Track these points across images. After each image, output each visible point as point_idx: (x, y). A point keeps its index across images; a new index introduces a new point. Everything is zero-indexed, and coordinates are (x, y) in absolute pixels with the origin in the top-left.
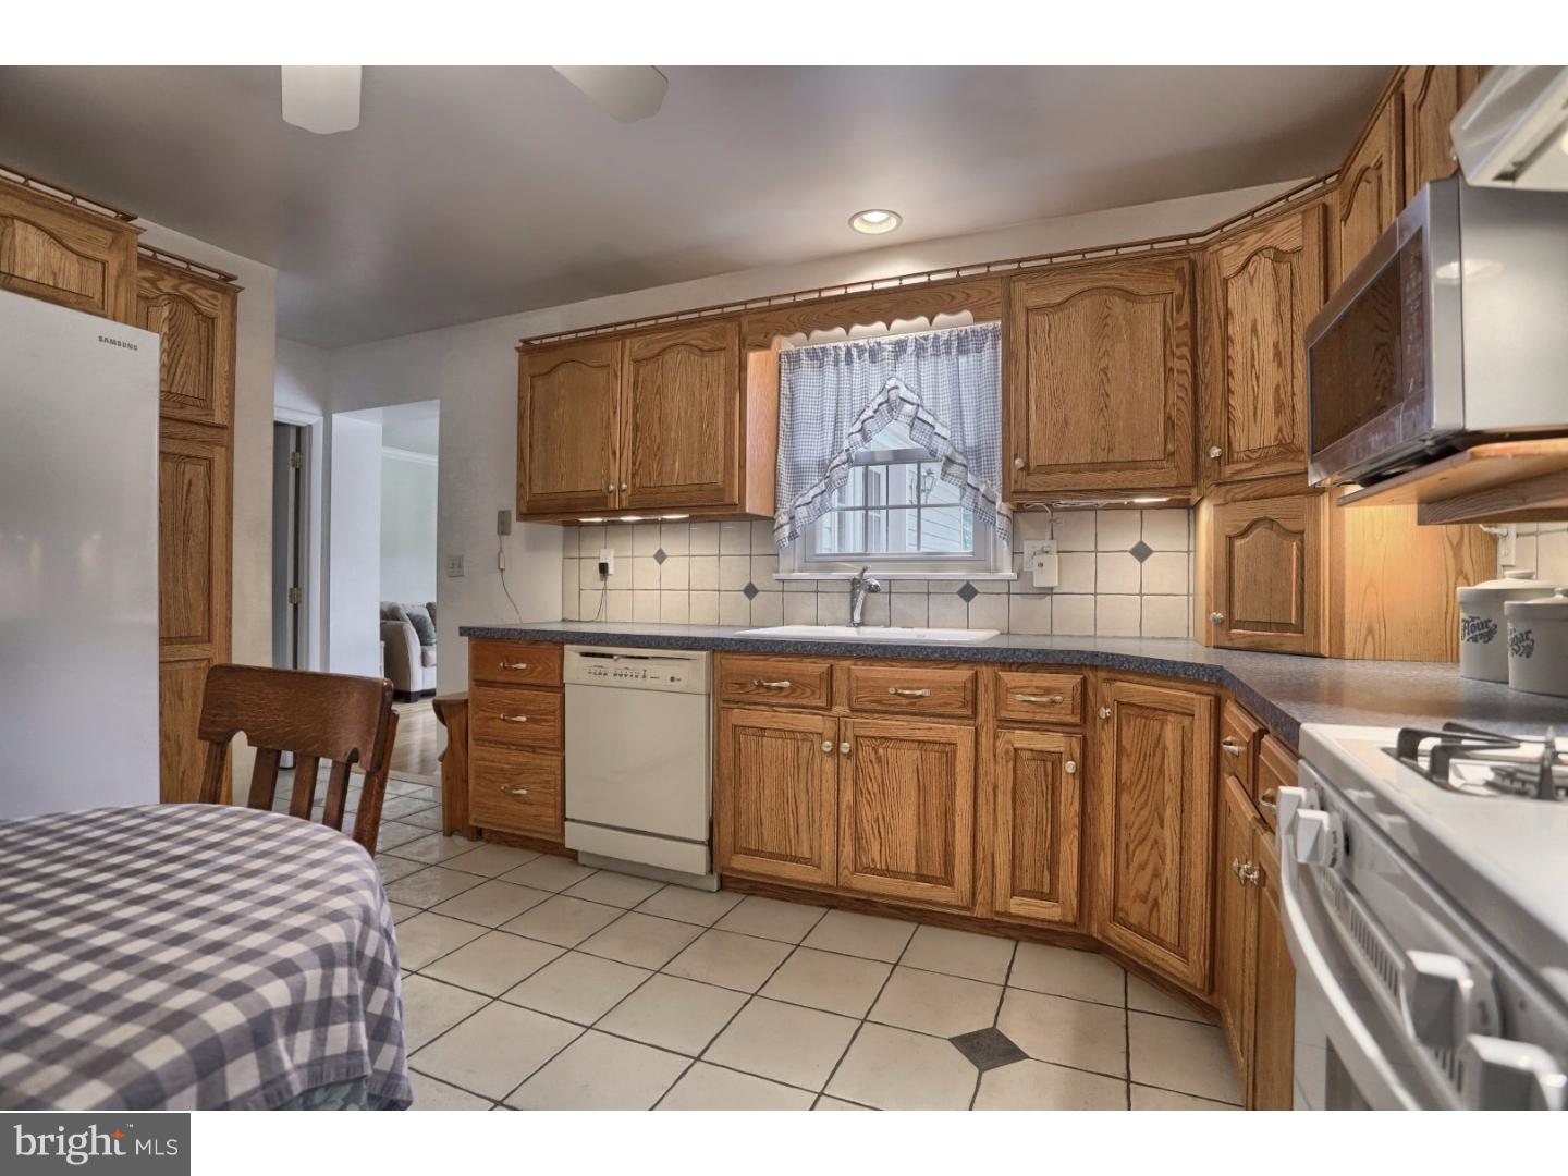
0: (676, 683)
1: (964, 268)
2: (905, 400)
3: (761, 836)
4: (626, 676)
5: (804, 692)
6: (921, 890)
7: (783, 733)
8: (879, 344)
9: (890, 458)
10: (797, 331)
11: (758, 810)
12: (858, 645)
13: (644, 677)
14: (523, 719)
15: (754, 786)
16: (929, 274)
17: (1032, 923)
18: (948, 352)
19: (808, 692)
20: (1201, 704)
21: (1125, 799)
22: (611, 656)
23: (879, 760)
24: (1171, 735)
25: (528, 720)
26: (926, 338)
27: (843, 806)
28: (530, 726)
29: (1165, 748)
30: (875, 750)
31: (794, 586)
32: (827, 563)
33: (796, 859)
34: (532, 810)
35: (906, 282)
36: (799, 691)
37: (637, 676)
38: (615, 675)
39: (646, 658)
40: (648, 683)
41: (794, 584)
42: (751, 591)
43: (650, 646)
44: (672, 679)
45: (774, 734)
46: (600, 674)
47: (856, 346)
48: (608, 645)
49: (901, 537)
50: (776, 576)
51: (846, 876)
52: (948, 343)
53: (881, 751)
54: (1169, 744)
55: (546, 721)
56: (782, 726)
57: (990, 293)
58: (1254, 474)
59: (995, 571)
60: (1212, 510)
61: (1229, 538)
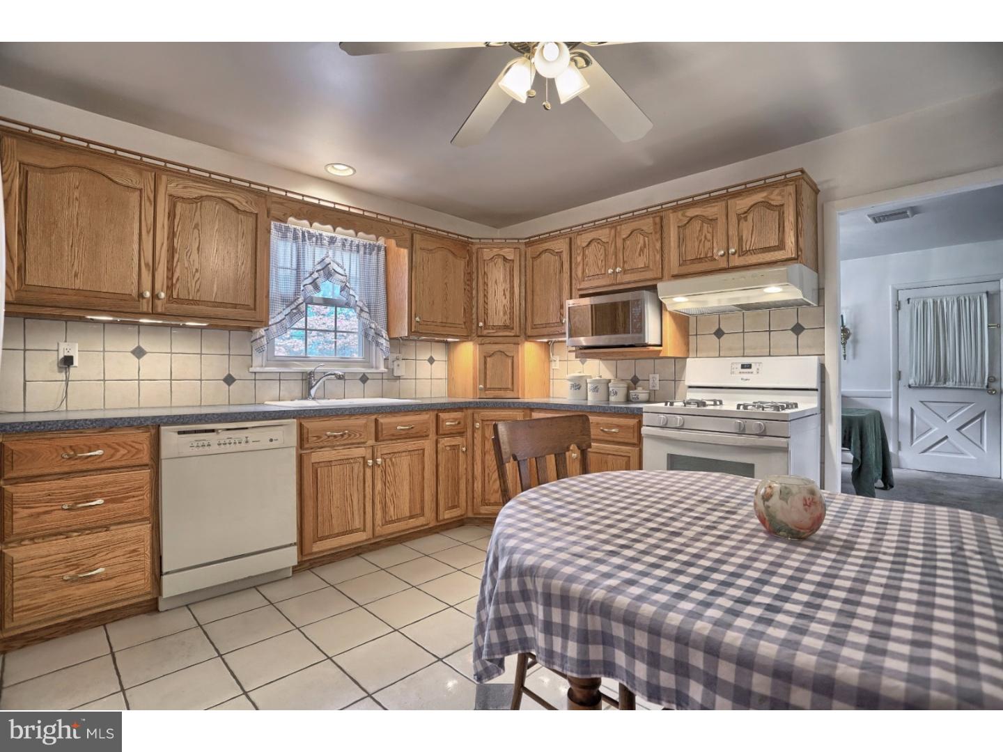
0: (274, 442)
1: (393, 218)
2: (336, 272)
3: (331, 526)
4: (230, 444)
5: (355, 435)
6: (413, 523)
7: (342, 462)
8: (321, 235)
9: (321, 302)
10: (305, 219)
11: (330, 511)
12: (382, 407)
13: (247, 442)
14: (100, 501)
15: (327, 497)
16: (350, 207)
17: (454, 519)
18: (358, 252)
19: (358, 435)
22: (213, 431)
23: (393, 464)
25: (106, 502)
26: (346, 240)
27: (377, 492)
28: (111, 506)
30: (391, 459)
31: (264, 377)
32: (283, 362)
33: (352, 532)
34: (112, 584)
35: (337, 207)
36: (353, 435)
37: (240, 443)
38: (219, 444)
39: (247, 428)
40: (251, 446)
41: (263, 375)
42: (229, 380)
43: (248, 420)
44: (271, 440)
45: (336, 463)
46: (203, 446)
47: (309, 232)
48: (212, 422)
49: (319, 348)
50: (251, 370)
51: (379, 530)
52: (358, 246)
53: (393, 460)
55: (128, 498)
56: (343, 457)
57: (404, 235)
58: (496, 334)
59: (377, 368)
60: (478, 346)
61: (485, 357)
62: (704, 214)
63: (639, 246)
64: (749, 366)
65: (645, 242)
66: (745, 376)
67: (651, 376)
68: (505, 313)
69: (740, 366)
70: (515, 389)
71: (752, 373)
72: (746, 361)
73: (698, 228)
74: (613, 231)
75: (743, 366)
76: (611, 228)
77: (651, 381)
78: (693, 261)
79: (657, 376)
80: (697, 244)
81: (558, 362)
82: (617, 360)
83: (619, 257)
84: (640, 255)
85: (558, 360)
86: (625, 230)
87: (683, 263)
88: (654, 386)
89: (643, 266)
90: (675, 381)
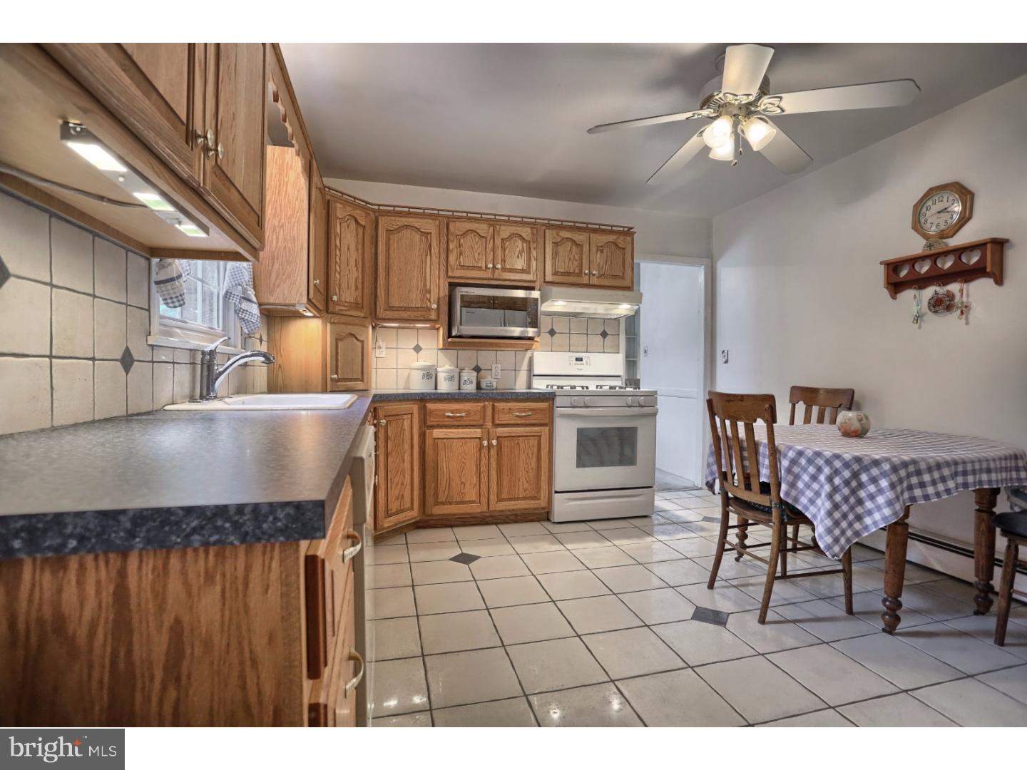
20: (415, 408)
21: (390, 459)
24: (407, 424)
29: (404, 429)
31: (160, 356)
32: (169, 328)
41: (160, 351)
42: (127, 361)
54: (406, 427)
58: (348, 313)
59: (235, 347)
60: (329, 325)
61: (337, 340)
62: (573, 238)
63: (518, 250)
64: (581, 360)
65: (523, 247)
66: (580, 367)
67: (494, 366)
68: (356, 288)
69: (574, 360)
70: (365, 379)
71: (583, 364)
72: (579, 355)
73: (569, 249)
74: (491, 228)
75: (577, 359)
76: (490, 225)
77: (493, 371)
78: (563, 274)
79: (499, 366)
80: (567, 261)
81: (383, 349)
82: (458, 350)
83: (498, 255)
84: (518, 257)
85: (384, 347)
86: (505, 231)
87: (555, 273)
88: (496, 375)
89: (521, 268)
90: (515, 370)
